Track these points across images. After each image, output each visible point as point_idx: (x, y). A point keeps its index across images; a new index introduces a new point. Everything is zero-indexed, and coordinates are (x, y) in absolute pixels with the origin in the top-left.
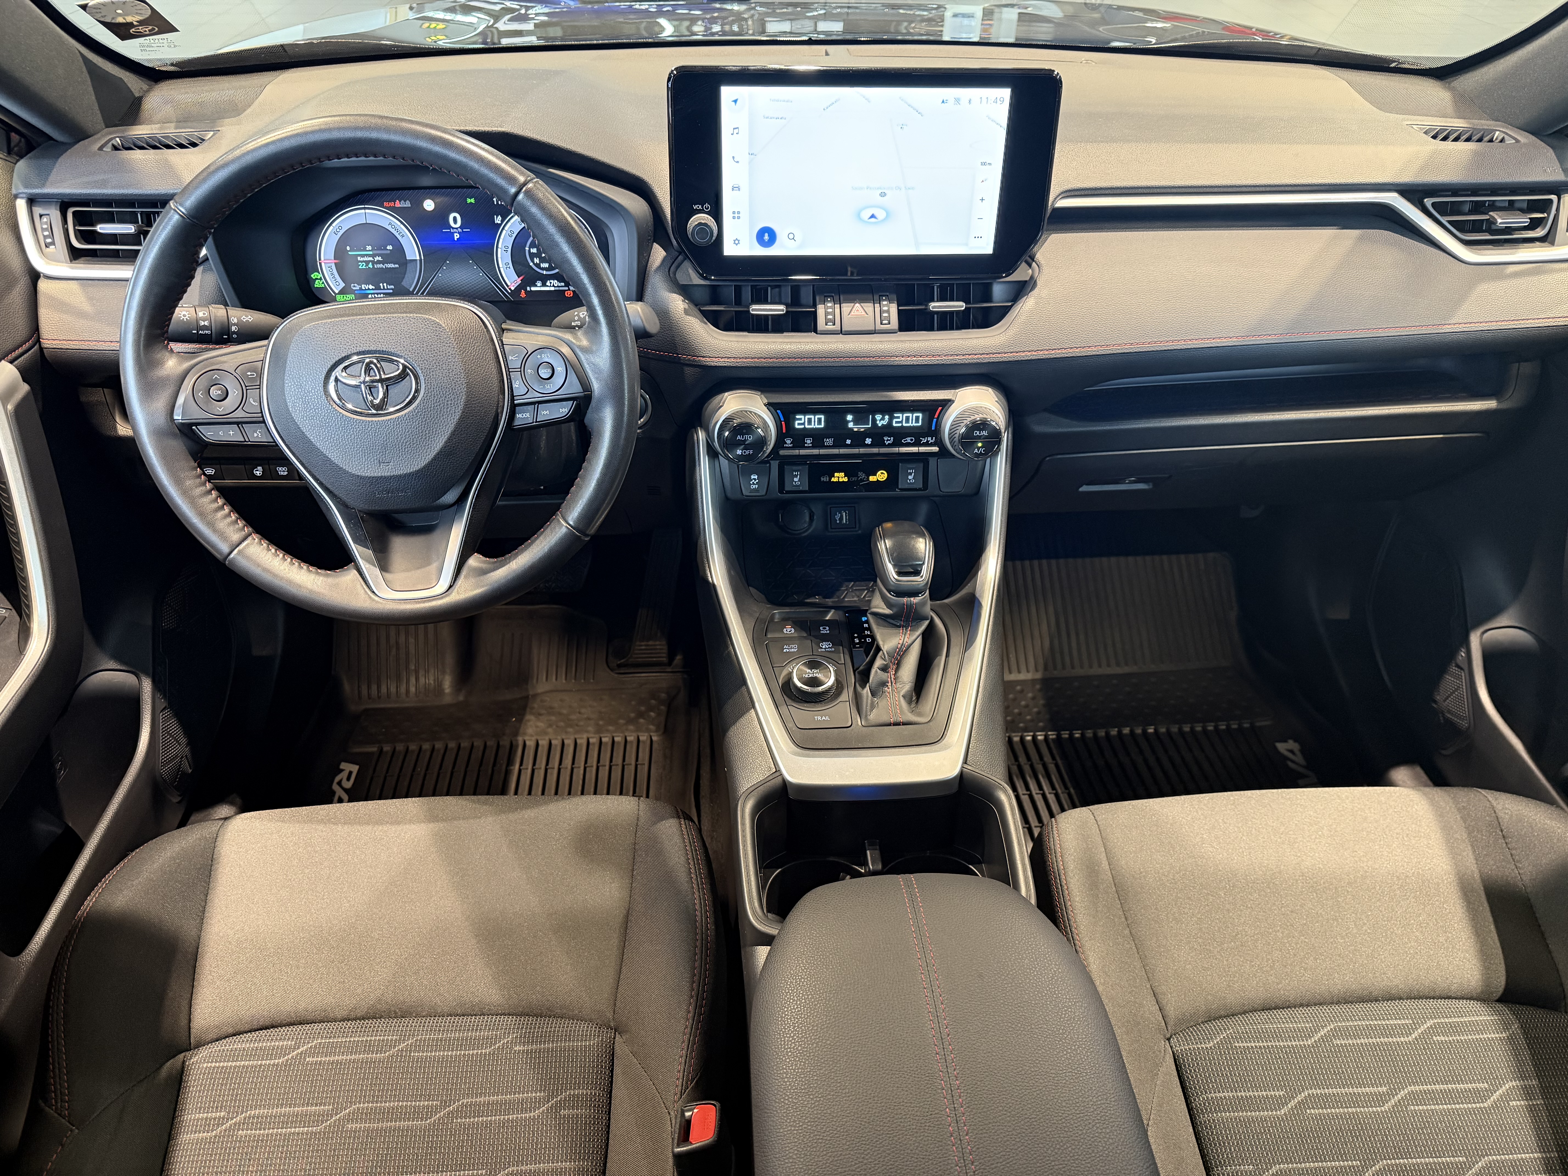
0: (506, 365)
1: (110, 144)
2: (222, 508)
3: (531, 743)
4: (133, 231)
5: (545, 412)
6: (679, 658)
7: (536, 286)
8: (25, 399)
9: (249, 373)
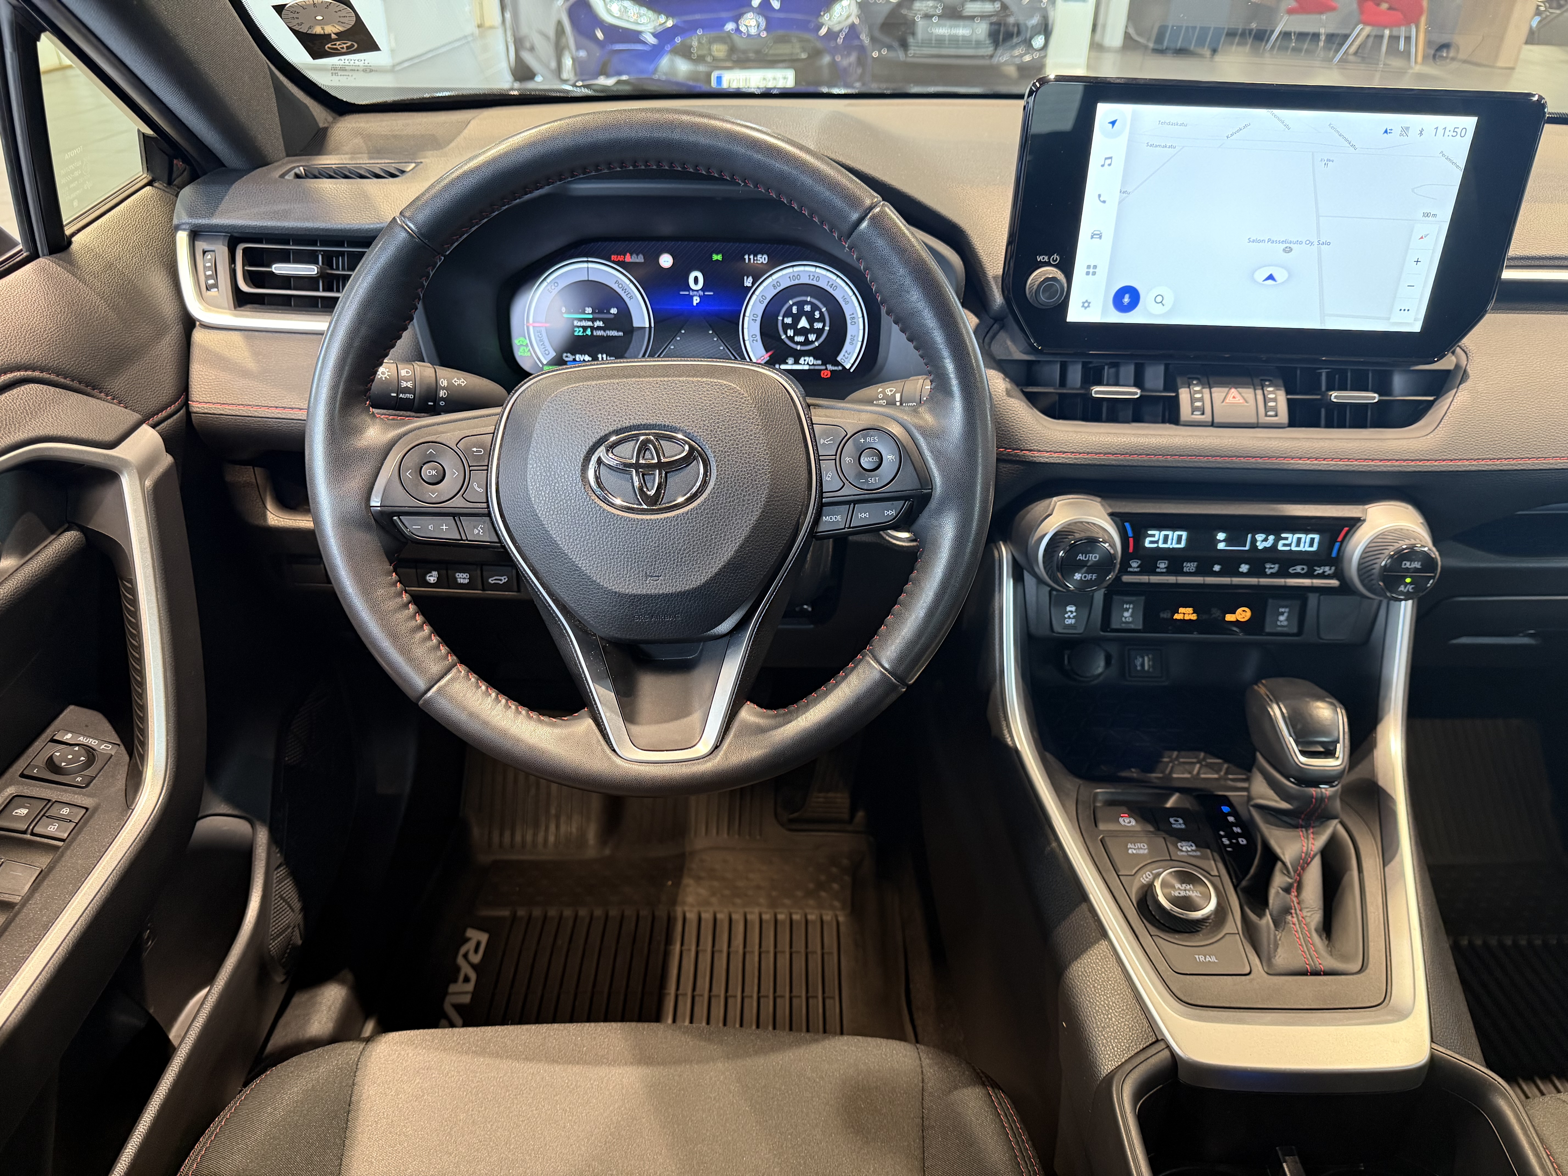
0: (816, 450)
1: (292, 173)
2: (420, 628)
3: (691, 916)
4: (316, 272)
5: (863, 515)
6: (860, 814)
7: (787, 363)
8: (166, 475)
9: (475, 449)
